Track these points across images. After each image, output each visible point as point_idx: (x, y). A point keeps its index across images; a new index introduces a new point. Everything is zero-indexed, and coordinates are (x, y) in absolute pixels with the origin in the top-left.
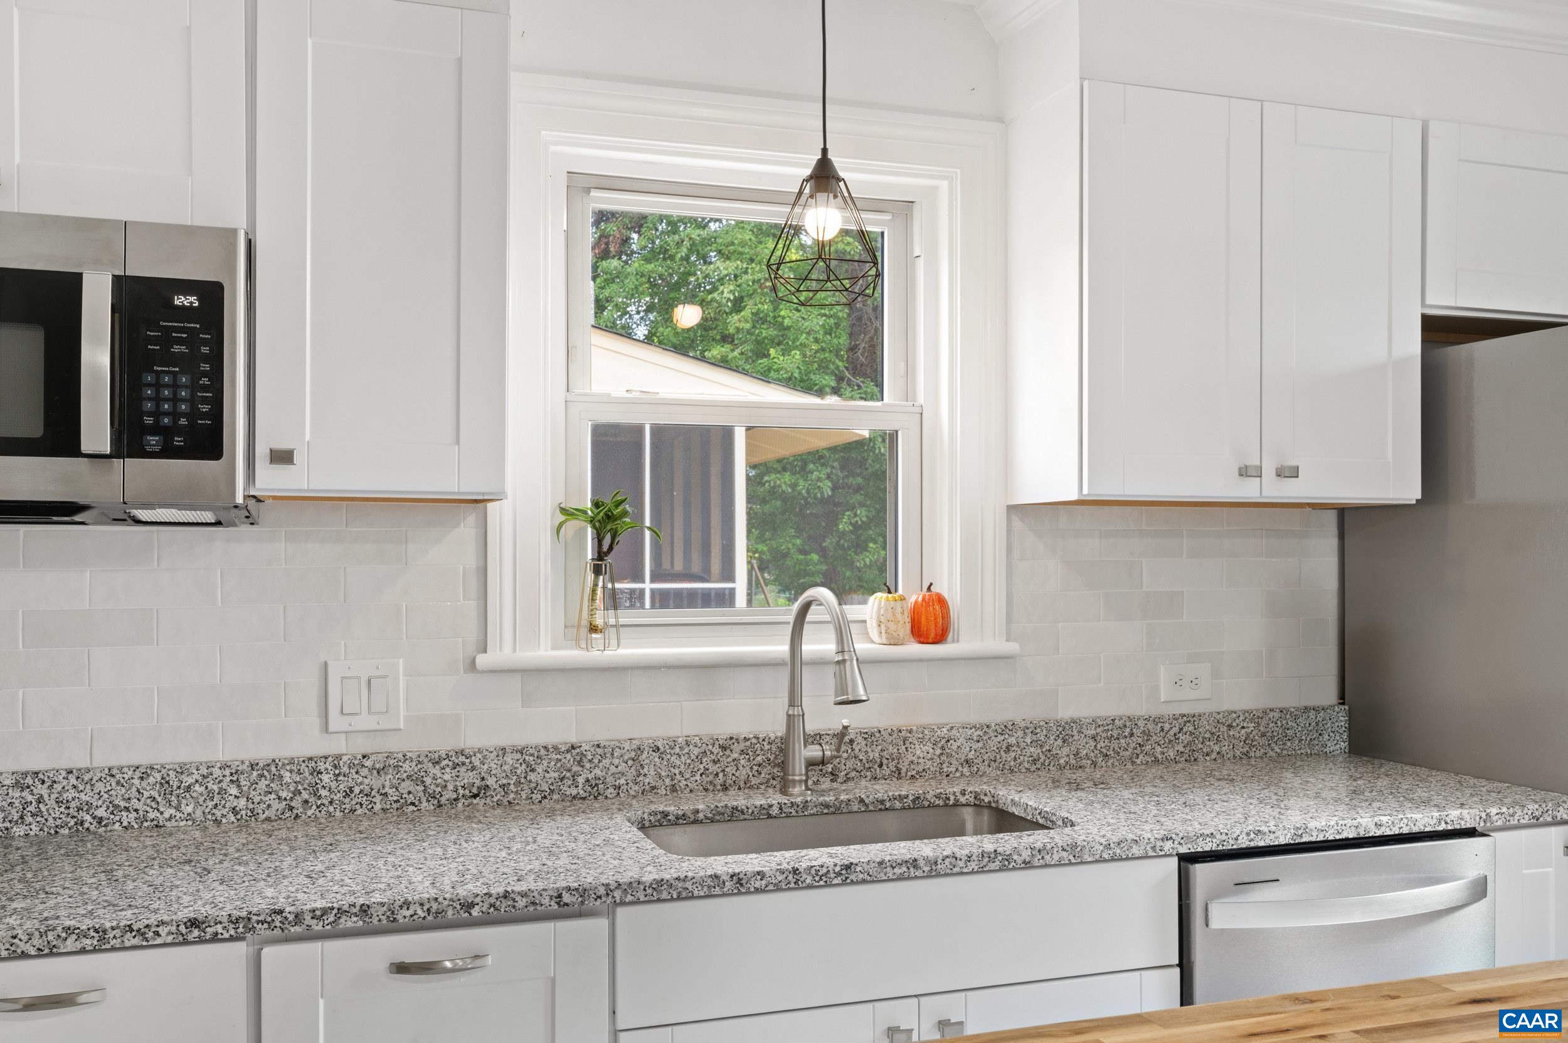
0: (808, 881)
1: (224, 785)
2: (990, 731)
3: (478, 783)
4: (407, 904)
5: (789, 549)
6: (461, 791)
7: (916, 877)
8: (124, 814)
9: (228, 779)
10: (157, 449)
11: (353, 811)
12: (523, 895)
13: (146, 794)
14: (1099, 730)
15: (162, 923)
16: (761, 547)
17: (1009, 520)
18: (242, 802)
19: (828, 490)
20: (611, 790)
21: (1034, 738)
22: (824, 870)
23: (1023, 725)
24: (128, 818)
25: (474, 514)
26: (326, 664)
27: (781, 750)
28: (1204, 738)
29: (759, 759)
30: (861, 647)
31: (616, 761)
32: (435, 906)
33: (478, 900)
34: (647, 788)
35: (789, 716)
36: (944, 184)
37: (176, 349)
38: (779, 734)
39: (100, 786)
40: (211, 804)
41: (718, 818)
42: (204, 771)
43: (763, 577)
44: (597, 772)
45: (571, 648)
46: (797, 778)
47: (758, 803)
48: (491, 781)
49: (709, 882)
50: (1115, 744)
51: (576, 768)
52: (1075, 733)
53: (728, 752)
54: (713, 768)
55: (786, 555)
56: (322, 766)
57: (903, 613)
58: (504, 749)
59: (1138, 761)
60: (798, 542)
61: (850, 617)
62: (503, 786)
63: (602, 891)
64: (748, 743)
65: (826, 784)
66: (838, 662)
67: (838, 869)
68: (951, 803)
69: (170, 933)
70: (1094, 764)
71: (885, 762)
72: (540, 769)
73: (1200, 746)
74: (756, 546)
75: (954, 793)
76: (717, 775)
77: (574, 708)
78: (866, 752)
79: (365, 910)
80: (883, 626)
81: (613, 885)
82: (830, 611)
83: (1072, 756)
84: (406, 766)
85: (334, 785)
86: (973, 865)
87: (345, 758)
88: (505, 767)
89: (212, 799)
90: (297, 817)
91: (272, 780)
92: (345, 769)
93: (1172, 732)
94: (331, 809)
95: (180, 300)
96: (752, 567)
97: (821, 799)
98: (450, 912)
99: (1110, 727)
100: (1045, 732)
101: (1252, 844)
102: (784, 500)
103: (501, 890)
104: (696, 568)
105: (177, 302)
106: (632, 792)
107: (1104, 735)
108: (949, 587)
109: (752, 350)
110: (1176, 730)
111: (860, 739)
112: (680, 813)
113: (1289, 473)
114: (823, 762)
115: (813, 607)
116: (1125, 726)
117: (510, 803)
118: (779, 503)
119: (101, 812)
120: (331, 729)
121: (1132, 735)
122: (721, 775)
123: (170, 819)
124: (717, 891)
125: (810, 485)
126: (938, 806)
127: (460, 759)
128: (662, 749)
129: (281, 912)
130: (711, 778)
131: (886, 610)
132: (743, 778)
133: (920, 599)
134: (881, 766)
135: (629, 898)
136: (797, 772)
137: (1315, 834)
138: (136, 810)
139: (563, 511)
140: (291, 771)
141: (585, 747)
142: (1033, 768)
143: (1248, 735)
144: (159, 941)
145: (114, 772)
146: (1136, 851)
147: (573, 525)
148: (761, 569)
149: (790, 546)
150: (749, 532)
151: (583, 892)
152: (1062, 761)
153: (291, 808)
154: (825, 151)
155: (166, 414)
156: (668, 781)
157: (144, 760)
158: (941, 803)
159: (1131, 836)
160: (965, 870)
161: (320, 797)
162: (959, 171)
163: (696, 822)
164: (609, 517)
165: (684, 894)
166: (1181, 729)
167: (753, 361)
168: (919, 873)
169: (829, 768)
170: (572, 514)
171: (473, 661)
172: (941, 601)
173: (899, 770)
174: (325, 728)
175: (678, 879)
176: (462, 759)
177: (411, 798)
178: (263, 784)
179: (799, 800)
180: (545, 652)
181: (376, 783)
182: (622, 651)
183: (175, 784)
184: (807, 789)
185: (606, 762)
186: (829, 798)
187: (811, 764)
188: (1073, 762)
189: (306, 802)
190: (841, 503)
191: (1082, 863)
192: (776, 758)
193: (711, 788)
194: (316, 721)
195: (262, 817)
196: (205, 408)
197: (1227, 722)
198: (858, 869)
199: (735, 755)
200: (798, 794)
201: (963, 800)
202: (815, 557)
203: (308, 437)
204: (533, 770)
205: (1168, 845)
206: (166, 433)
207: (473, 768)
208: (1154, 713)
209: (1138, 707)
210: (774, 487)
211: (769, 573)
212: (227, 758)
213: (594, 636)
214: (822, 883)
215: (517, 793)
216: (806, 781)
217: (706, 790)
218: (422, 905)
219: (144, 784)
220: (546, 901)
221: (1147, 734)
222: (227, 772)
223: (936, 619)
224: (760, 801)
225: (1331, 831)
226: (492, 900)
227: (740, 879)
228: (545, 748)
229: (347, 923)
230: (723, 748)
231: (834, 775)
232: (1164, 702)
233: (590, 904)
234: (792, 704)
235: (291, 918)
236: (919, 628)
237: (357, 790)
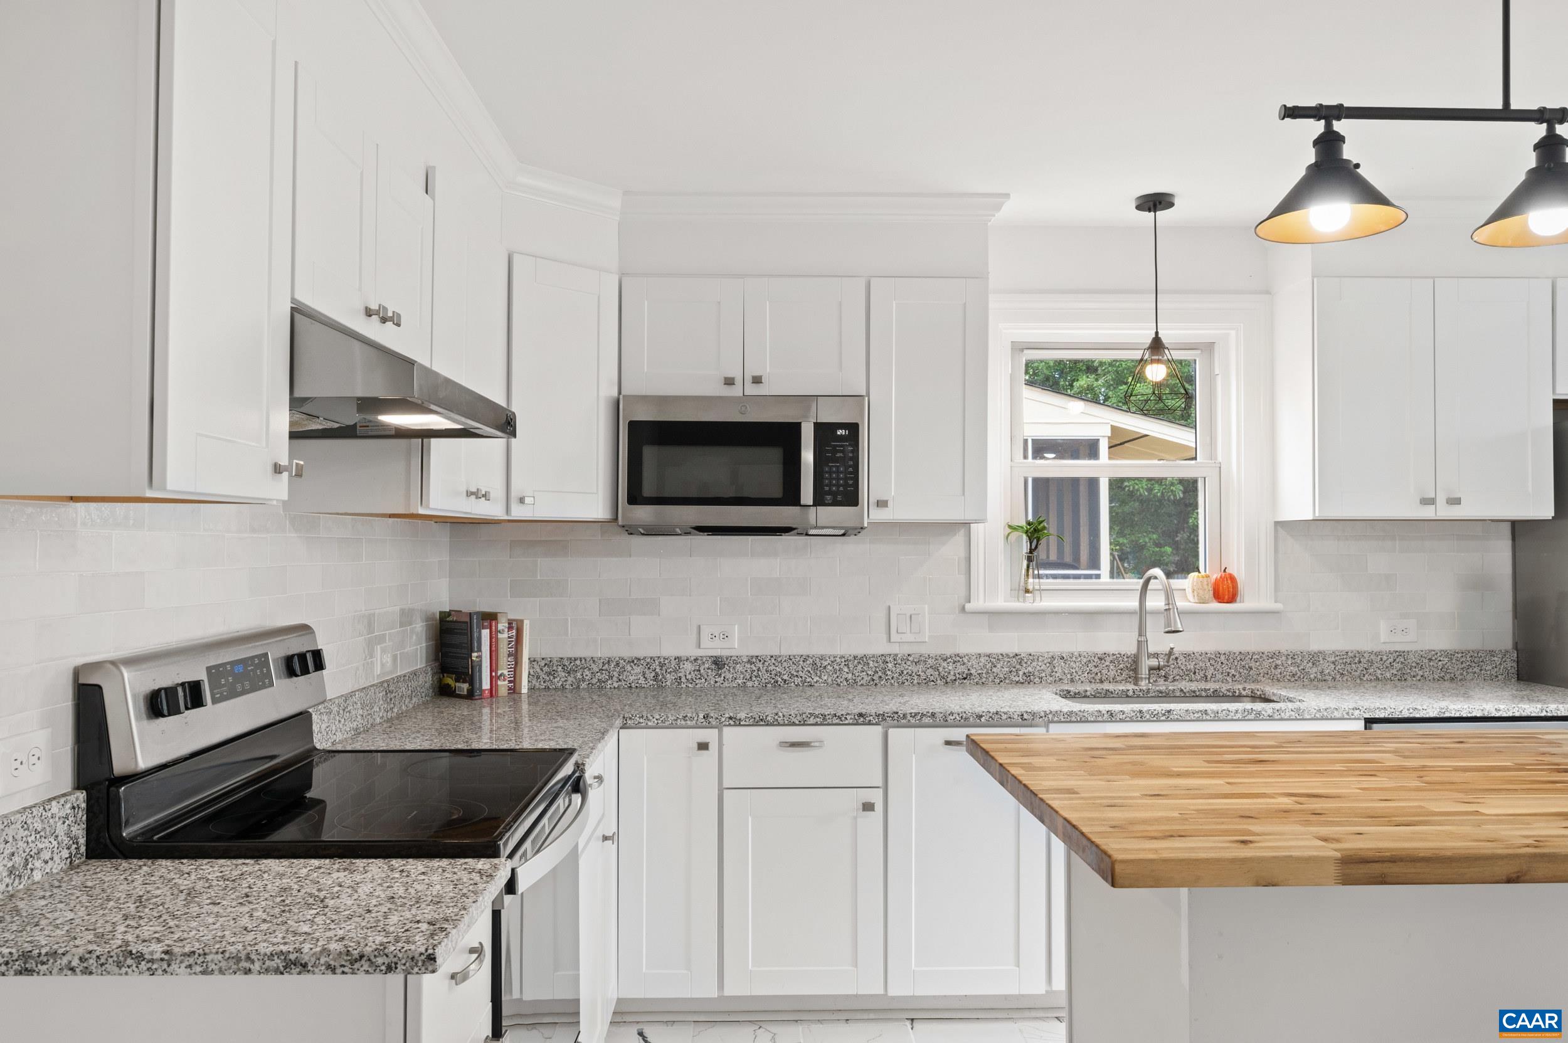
0: (1148, 717)
1: (842, 666)
2: (1264, 656)
3: (966, 672)
4: (952, 714)
5: (1146, 542)
6: (958, 676)
7: (1207, 720)
8: (796, 678)
9: (843, 664)
10: (830, 502)
11: (903, 683)
12: (1005, 713)
13: (806, 669)
14: (1337, 658)
15: (848, 714)
16: (1121, 540)
17: (1276, 531)
18: (850, 676)
19: (1180, 492)
20: (1037, 679)
21: (1293, 661)
22: (1156, 712)
23: (1286, 653)
24: (798, 680)
25: (963, 530)
26: (889, 607)
27: (1134, 662)
28: (1411, 666)
29: (1121, 666)
30: (1181, 604)
31: (1040, 664)
32: (964, 715)
33: (984, 714)
34: (1057, 679)
35: (1138, 641)
36: (1233, 333)
37: (838, 455)
38: (1133, 653)
39: (785, 664)
40: (835, 676)
41: (1098, 695)
42: (833, 659)
43: (1123, 566)
44: (1030, 669)
45: (1015, 601)
46: (1143, 676)
47: (1121, 688)
48: (973, 671)
49: (1096, 714)
50: (1348, 667)
51: (1018, 666)
52: (1321, 659)
53: (1103, 661)
54: (1095, 670)
55: (1142, 548)
56: (888, 659)
57: (1208, 585)
58: (980, 654)
59: (1365, 679)
60: (1155, 536)
61: (1173, 587)
62: (979, 674)
63: (1043, 714)
64: (1115, 657)
65: (1161, 681)
66: (1166, 610)
67: (1163, 712)
68: (1237, 694)
69: (851, 719)
70: (1334, 679)
71: (1197, 671)
72: (999, 666)
73: (1409, 671)
74: (1117, 539)
75: (1239, 689)
76: (1097, 674)
77: (1016, 634)
78: (1186, 665)
79: (933, 715)
80: (1195, 592)
81: (1048, 712)
82: (1161, 582)
83: (1319, 674)
84: (930, 661)
85: (894, 669)
86: (1239, 716)
87: (899, 656)
88: (980, 664)
89: (836, 673)
90: (876, 684)
91: (864, 665)
92: (899, 661)
93: (1388, 662)
94: (893, 681)
95: (839, 432)
96: (1114, 558)
97: (1157, 688)
98: (971, 719)
99: (1345, 657)
100: (1300, 658)
101: (1411, 716)
102: (1142, 502)
103: (995, 711)
104: (1068, 559)
105: (838, 433)
106: (1049, 681)
107: (1341, 661)
108: (1238, 569)
109: (1113, 380)
110: (1391, 660)
111: (1181, 657)
112: (1077, 691)
113: (1455, 501)
114: (1159, 668)
115: (1152, 581)
116: (1355, 656)
117: (983, 683)
118: (1137, 504)
119: (785, 677)
120: (892, 641)
121: (1360, 662)
122: (1099, 674)
123: (816, 682)
124: (1100, 719)
125: (1164, 489)
126: (1229, 696)
127: (957, 659)
128: (1065, 658)
129: (897, 713)
130: (1093, 675)
131: (1197, 583)
132: (1112, 676)
133: (1219, 577)
134: (1195, 673)
135: (1056, 719)
136: (1144, 673)
137: (1453, 712)
138: (801, 677)
139: (1010, 527)
140: (873, 661)
141: (1023, 655)
142: (1293, 679)
143: (1443, 665)
144: (847, 722)
145: (791, 657)
146: (1337, 714)
147: (1015, 534)
148: (1122, 560)
149: (1147, 540)
150: (1111, 528)
151: (1034, 714)
152: (1312, 676)
153: (873, 680)
154: (1157, 333)
155: (834, 485)
156: (1069, 676)
157: (805, 652)
158: (1231, 694)
159: (1333, 707)
160: (1234, 718)
161: (887, 675)
162: (1242, 325)
163: (1085, 697)
164: (1036, 530)
165: (1083, 719)
166: (1395, 660)
167: (1115, 388)
168: (1208, 718)
169: (1163, 673)
170: (1015, 529)
171: (964, 608)
172: (1232, 579)
173: (1206, 677)
174: (889, 640)
175: (1080, 711)
176: (958, 658)
177: (932, 678)
178: (860, 667)
179: (1144, 688)
180: (1002, 602)
181: (915, 669)
182: (1041, 604)
183: (819, 665)
184: (1149, 683)
185: (1034, 664)
186: (1163, 688)
187: (1151, 669)
188: (1319, 677)
189: (880, 677)
190: (1192, 504)
191: (1303, 719)
192: (1131, 666)
193: (1093, 681)
194: (884, 637)
195: (859, 683)
196: (851, 482)
197: (1430, 657)
198: (1174, 713)
199: (1107, 663)
200: (1144, 684)
201: (1244, 693)
202: (1168, 549)
203: (893, 494)
204: (995, 666)
205: (1357, 713)
206: (834, 494)
207: (964, 664)
208: (1376, 649)
209: (1364, 645)
210: (1132, 492)
211: (1129, 563)
212: (842, 653)
213: (1027, 595)
214: (1155, 719)
215: (986, 678)
216: (1149, 679)
217: (1091, 682)
218: (959, 714)
219: (805, 664)
220: (1016, 717)
221: (1371, 662)
222: (843, 660)
223: (1228, 588)
224: (1121, 687)
225: (1464, 711)
226: (991, 715)
227: (1112, 714)
228: (1002, 654)
229: (926, 720)
230: (1100, 659)
231: (1166, 678)
232: (1384, 643)
233: (1037, 720)
234: (1140, 635)
235: (902, 716)
236: (1218, 593)
237: (905, 672)
